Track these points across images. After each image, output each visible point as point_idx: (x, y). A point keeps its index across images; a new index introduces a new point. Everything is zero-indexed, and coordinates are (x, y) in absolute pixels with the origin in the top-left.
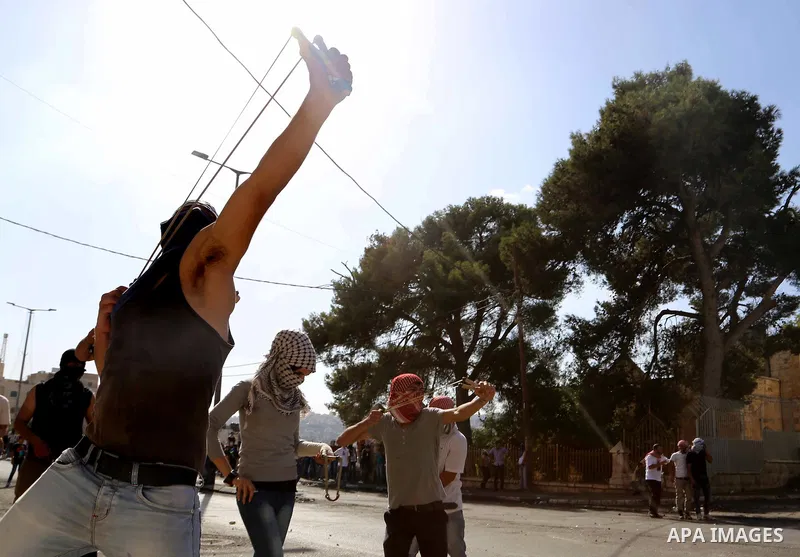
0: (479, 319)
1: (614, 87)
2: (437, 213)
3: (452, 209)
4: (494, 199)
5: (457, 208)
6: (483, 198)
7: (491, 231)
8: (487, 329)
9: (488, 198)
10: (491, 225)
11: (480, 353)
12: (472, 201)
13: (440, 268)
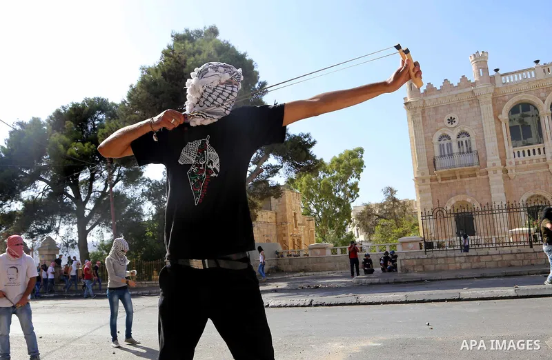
0: (92, 179)
1: (172, 36)
2: (63, 107)
3: (73, 105)
4: (102, 99)
5: (77, 104)
6: (94, 99)
7: (101, 120)
8: (99, 185)
9: (98, 99)
10: (101, 117)
11: (94, 201)
12: (88, 100)
13: (61, 147)
